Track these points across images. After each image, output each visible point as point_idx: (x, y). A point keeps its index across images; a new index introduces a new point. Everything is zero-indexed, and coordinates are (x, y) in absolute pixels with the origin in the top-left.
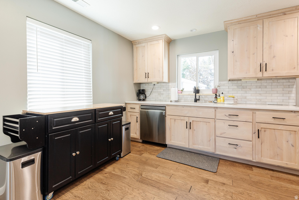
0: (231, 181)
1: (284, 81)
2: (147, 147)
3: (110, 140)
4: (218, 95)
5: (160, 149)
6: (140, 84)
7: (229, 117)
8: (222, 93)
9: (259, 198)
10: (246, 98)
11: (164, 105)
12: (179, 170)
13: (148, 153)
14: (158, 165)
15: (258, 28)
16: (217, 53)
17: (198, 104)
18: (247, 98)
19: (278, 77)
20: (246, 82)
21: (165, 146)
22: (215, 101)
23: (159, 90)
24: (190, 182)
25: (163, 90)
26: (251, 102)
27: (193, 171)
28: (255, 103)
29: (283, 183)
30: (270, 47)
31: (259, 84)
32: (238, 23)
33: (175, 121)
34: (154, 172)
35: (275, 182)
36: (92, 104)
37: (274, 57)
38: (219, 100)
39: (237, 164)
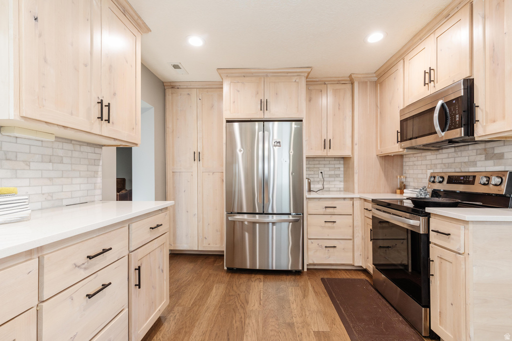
30: (110, 68)
37: (114, 94)
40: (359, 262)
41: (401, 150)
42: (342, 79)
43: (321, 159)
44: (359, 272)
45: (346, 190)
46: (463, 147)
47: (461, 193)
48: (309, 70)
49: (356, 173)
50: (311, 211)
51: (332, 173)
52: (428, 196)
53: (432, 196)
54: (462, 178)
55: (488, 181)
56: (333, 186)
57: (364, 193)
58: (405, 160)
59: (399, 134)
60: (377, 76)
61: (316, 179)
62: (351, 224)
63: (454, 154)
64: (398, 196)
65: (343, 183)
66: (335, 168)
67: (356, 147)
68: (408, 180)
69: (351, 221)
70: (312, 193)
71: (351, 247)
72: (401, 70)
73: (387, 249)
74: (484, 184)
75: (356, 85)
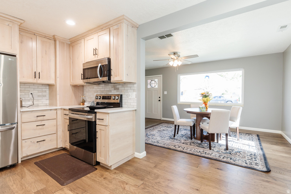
40: (61, 145)
41: (83, 83)
42: (48, 36)
43: (31, 85)
44: (61, 151)
45: (51, 104)
46: (107, 84)
47: (107, 103)
48: (22, 22)
49: (58, 94)
50: (24, 121)
51: (41, 94)
52: (95, 105)
53: (96, 105)
54: (107, 97)
55: (115, 98)
56: (41, 103)
57: (63, 106)
58: (85, 88)
59: (82, 75)
60: (70, 42)
61: (26, 98)
62: (56, 124)
63: (104, 87)
64: (82, 106)
65: (48, 101)
66: (43, 91)
67: (58, 80)
68: (86, 98)
69: (56, 122)
70: (23, 108)
71: (56, 138)
72: (83, 44)
73: (76, 134)
74: (114, 99)
75: (58, 43)
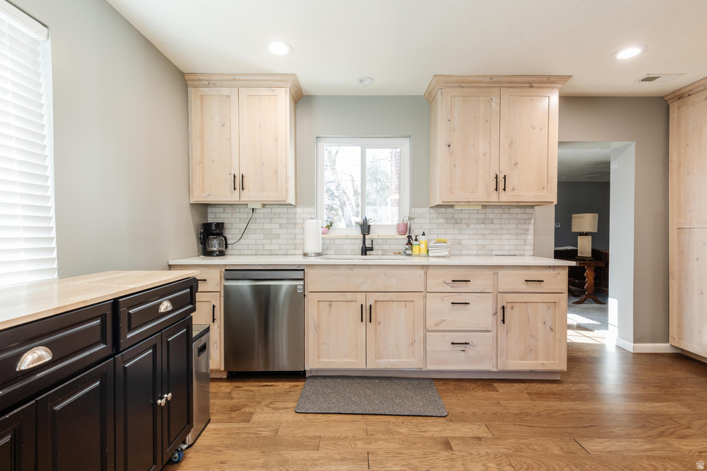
0: (484, 428)
1: (518, 210)
2: (251, 389)
3: (161, 402)
4: (414, 238)
5: (291, 387)
6: (205, 206)
7: (452, 287)
8: (424, 234)
9: (548, 449)
10: (460, 244)
11: (300, 265)
12: (374, 437)
13: (265, 409)
14: (316, 437)
15: (493, 103)
16: (406, 143)
17: (370, 259)
18: (464, 242)
19: (521, 204)
20: (460, 212)
21: (298, 375)
22: (408, 252)
23: (266, 226)
24: (419, 460)
25: (278, 226)
26: (469, 252)
27: (405, 428)
28: (475, 252)
29: (551, 403)
30: (511, 144)
31: (482, 216)
32: (458, 85)
33: (330, 305)
34: (316, 463)
35: (543, 405)
36: (56, 276)
37: (516, 164)
38: (416, 248)
39: (467, 385)
